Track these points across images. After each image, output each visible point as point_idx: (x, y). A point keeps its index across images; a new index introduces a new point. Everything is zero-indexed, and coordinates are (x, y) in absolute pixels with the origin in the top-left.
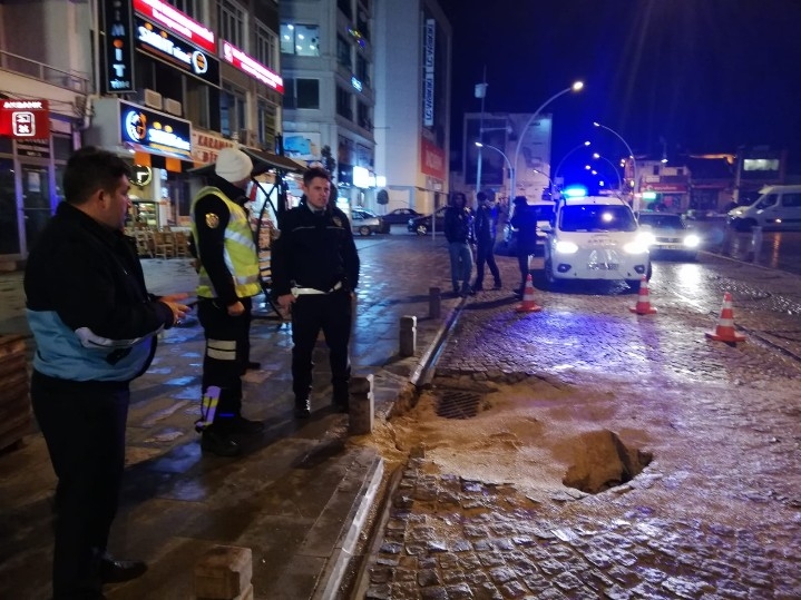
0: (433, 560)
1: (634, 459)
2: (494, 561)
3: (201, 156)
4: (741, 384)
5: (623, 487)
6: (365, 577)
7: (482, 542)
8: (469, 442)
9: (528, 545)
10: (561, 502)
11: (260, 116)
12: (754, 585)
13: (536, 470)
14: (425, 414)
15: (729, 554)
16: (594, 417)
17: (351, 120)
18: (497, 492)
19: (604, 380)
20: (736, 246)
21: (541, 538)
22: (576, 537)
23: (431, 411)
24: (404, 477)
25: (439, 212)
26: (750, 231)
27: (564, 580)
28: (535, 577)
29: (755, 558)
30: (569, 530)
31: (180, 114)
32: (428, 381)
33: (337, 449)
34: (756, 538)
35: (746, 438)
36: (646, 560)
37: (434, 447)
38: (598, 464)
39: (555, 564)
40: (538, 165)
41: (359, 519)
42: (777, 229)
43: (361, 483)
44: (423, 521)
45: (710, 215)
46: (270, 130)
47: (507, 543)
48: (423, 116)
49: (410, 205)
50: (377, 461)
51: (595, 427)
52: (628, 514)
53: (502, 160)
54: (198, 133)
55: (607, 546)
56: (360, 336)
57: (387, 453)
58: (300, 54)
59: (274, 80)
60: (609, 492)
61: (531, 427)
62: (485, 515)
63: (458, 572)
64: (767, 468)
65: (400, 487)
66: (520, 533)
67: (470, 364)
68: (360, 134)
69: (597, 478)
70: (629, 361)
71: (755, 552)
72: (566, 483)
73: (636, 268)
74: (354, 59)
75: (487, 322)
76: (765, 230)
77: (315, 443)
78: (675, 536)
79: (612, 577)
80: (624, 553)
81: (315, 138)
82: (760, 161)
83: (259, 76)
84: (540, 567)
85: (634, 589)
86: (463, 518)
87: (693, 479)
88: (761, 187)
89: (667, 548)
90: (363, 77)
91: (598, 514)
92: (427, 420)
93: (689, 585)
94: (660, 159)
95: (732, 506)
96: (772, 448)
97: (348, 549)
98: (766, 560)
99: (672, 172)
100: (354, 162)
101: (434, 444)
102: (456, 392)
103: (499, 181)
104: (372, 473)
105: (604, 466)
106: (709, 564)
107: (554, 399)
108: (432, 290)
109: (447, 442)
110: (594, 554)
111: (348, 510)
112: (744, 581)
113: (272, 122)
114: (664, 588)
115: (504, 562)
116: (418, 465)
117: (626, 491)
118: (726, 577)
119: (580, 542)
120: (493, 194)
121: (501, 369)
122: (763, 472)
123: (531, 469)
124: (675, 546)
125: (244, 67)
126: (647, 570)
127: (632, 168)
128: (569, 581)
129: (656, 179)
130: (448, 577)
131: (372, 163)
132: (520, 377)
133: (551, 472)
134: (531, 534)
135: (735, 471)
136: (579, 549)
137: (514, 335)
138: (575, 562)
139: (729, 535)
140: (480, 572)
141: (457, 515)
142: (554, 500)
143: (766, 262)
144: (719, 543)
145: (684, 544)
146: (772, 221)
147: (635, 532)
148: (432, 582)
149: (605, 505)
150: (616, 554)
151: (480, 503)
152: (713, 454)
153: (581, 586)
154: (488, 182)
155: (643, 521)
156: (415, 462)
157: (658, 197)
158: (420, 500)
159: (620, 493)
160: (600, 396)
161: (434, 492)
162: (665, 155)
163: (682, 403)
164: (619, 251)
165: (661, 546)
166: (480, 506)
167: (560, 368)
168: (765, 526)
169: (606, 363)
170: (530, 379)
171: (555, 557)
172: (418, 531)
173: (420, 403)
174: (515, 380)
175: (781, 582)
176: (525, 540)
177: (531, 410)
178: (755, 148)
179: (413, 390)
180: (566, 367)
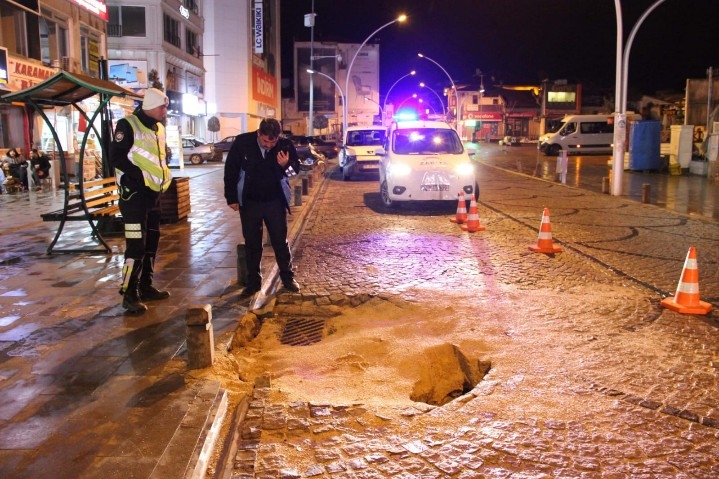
1: (474, 368)
3: (19, 84)
4: (562, 291)
5: (467, 395)
7: (335, 463)
8: (316, 367)
9: (380, 461)
10: (410, 417)
12: (585, 469)
13: (384, 388)
14: (268, 343)
15: (563, 445)
16: (437, 332)
17: (179, 47)
18: (347, 414)
19: (443, 296)
20: (546, 168)
21: (393, 453)
22: (426, 448)
23: (274, 339)
24: (250, 408)
26: (558, 155)
29: (584, 445)
30: (418, 442)
32: (270, 309)
33: (176, 384)
34: (583, 427)
35: (570, 338)
36: (490, 461)
37: (279, 376)
38: (441, 377)
40: (368, 93)
41: (205, 452)
42: (578, 153)
43: (205, 417)
44: (273, 450)
45: (522, 141)
46: (94, 58)
47: (359, 462)
48: (253, 44)
50: (221, 394)
51: (436, 342)
52: (472, 421)
53: (333, 87)
54: (16, 61)
55: (455, 453)
56: (195, 267)
57: (230, 385)
59: (98, 7)
60: (454, 402)
61: (376, 347)
62: (336, 437)
64: (588, 364)
65: (246, 419)
66: (372, 451)
67: (312, 289)
68: (189, 61)
69: (441, 392)
70: (465, 277)
71: (584, 439)
72: (414, 398)
73: (465, 188)
75: (327, 246)
76: (570, 155)
77: (153, 379)
78: (516, 435)
80: (472, 457)
81: (141, 66)
82: (561, 93)
86: (314, 443)
87: (527, 381)
88: (563, 116)
89: (509, 447)
90: (191, 5)
91: (446, 424)
92: (269, 349)
93: (531, 478)
94: (478, 89)
95: (562, 401)
96: (592, 345)
98: (592, 446)
99: (489, 101)
100: (183, 89)
101: (278, 372)
102: (299, 318)
103: (332, 108)
104: (216, 407)
105: (447, 378)
106: (546, 457)
107: (397, 318)
109: (292, 369)
110: (444, 462)
111: (193, 445)
112: (577, 467)
116: (264, 394)
117: (469, 399)
118: (561, 466)
119: (430, 452)
120: (327, 120)
121: (343, 293)
122: (585, 368)
123: (379, 388)
124: (516, 444)
126: (492, 470)
127: (454, 97)
129: (475, 108)
131: (202, 91)
132: (363, 298)
133: (398, 389)
134: (382, 451)
135: (563, 369)
136: (430, 459)
137: (355, 258)
138: (426, 471)
139: (561, 428)
141: (308, 441)
142: (404, 415)
143: (570, 183)
144: (553, 436)
145: (523, 441)
146: (575, 146)
147: (479, 436)
149: (452, 414)
150: (464, 458)
151: (330, 426)
152: (543, 356)
154: (321, 109)
155: (487, 424)
156: (260, 392)
157: (478, 125)
158: (267, 429)
159: (464, 402)
160: (440, 312)
161: (283, 421)
162: (482, 86)
163: (514, 312)
164: (446, 173)
165: (504, 446)
166: (330, 430)
167: (402, 287)
168: (590, 415)
169: (443, 279)
170: (373, 300)
171: (407, 470)
172: (268, 460)
173: (262, 332)
174: (359, 302)
175: (606, 463)
176: (377, 457)
177: (375, 330)
178: (555, 82)
179: (254, 319)
180: (407, 285)
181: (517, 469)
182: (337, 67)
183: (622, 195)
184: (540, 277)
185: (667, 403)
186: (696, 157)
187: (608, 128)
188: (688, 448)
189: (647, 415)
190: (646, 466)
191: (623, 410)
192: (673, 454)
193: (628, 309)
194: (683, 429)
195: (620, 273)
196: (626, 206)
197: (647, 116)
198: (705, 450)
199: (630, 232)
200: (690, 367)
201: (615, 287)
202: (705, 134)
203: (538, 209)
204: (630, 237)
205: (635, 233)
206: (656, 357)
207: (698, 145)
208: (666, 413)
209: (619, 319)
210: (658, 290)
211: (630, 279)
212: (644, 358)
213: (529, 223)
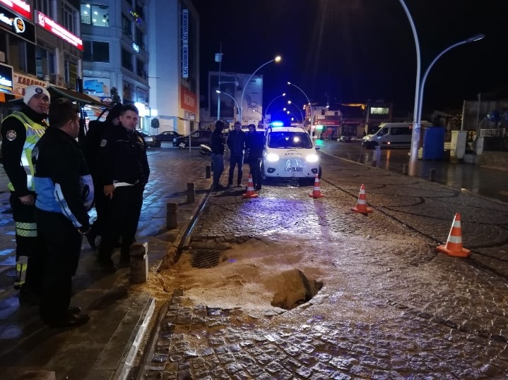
0: (188, 363)
1: (312, 286)
2: (228, 359)
3: (20, 91)
4: (371, 238)
5: (307, 304)
7: (221, 347)
8: (213, 282)
9: (250, 346)
10: (270, 317)
11: (66, 65)
12: (380, 357)
13: (255, 297)
14: (184, 266)
15: (366, 340)
16: (289, 262)
17: (132, 70)
18: (230, 314)
19: (294, 238)
20: (367, 157)
21: (258, 341)
22: (279, 338)
23: (188, 264)
25: (193, 134)
26: (375, 149)
27: (272, 367)
28: (254, 367)
29: (380, 341)
30: (274, 335)
31: (4, 61)
32: (186, 244)
33: (122, 294)
34: (380, 329)
35: (374, 269)
36: (319, 349)
37: (190, 289)
38: (292, 290)
39: (266, 357)
40: (255, 107)
41: (137, 341)
42: (389, 148)
43: (139, 317)
44: (182, 338)
45: (353, 139)
46: (74, 75)
47: (237, 347)
48: (182, 72)
49: (174, 129)
50: (151, 300)
51: (290, 268)
52: (309, 321)
53: (233, 102)
54: (18, 75)
55: (297, 342)
57: (157, 294)
58: (95, 25)
59: (76, 41)
60: (298, 308)
61: (252, 270)
62: (223, 330)
63: (204, 370)
64: (385, 287)
65: (166, 317)
66: (244, 339)
67: (214, 232)
68: (139, 81)
69: (291, 299)
70: (309, 227)
71: (380, 337)
72: (273, 304)
73: (313, 170)
74: (133, 31)
75: (225, 205)
76: (382, 148)
77: (106, 291)
78: (336, 332)
79: (301, 361)
80: (307, 345)
81: (107, 82)
82: (379, 108)
83: (64, 38)
84: (257, 360)
85: (314, 368)
86: (208, 334)
87: (345, 296)
88: (380, 123)
89: (332, 339)
90: (140, 44)
91: (292, 322)
92: (185, 270)
93: (345, 361)
94: (325, 105)
95: (367, 310)
96: (388, 274)
97: (129, 362)
98: (386, 341)
99: (332, 113)
100: (135, 99)
101: (189, 286)
102: (204, 251)
103: (232, 116)
104: (147, 309)
105: (295, 292)
106: (355, 347)
107: (266, 252)
108: (188, 184)
109: (198, 284)
110: (290, 348)
111: (130, 336)
112: (375, 355)
113: (75, 70)
114: (331, 364)
115: (234, 359)
116: (179, 301)
117: (308, 306)
118: (365, 354)
119: (281, 341)
120: (228, 124)
121: (233, 235)
122: (383, 289)
123: (252, 297)
124: (336, 338)
125: (53, 30)
126: (321, 355)
127: (310, 110)
128: (275, 367)
129: (322, 117)
130: (198, 374)
131: (147, 100)
132: (245, 239)
133: (264, 298)
134: (251, 339)
135: (369, 289)
136: (281, 346)
137: (241, 212)
138: (278, 354)
139: (365, 328)
140: (219, 368)
141: (204, 332)
142: (266, 316)
143: (382, 167)
144: (361, 334)
145: (341, 336)
146: (386, 143)
147: (314, 331)
148: (188, 379)
149: (296, 316)
150: (303, 346)
151: (219, 322)
152: (356, 280)
153: (282, 369)
154: (225, 116)
155: (318, 324)
156: (177, 299)
157: (324, 127)
158: (179, 324)
159: (305, 308)
160: (292, 249)
161: (189, 318)
162: (328, 104)
163: (339, 250)
164: (303, 160)
165: (329, 339)
166: (219, 325)
167: (270, 232)
168: (385, 321)
169: (295, 228)
170: (251, 240)
171: (266, 353)
172: (178, 345)
173: (180, 260)
174: (242, 241)
175: (394, 354)
176: (248, 344)
177: (252, 259)
178: (377, 101)
179: (176, 251)
180: (273, 231)
181: (336, 355)
182: (236, 89)
183: (416, 176)
184: (357, 228)
185: (436, 315)
186: (468, 151)
187: (408, 131)
188: (449, 346)
189: (423, 322)
190: (420, 356)
191: (407, 319)
192: (438, 349)
193: (414, 251)
194: (446, 333)
195: (410, 228)
196: (418, 183)
197: (437, 124)
198: (460, 347)
199: (419, 200)
200: (453, 292)
201: (406, 237)
202: (475, 137)
203: (358, 184)
204: (419, 204)
205: (423, 201)
206: (432, 284)
207: (470, 144)
208: (435, 322)
209: (408, 258)
210: (435, 240)
211: (416, 231)
212: (423, 284)
213: (352, 193)
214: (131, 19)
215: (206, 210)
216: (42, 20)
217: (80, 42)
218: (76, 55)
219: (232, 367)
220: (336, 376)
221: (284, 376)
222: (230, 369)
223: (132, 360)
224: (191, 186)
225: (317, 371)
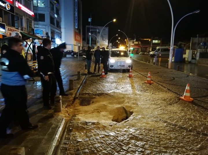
0: (78, 144)
1: (129, 113)
2: (94, 142)
3: (9, 34)
4: (153, 94)
6: (59, 151)
7: (91, 138)
8: (88, 112)
9: (103, 137)
10: (111, 126)
11: (27, 23)
12: (156, 142)
14: (76, 105)
15: (151, 135)
16: (119, 103)
17: (55, 25)
18: (95, 124)
19: (121, 94)
21: (107, 135)
23: (78, 104)
25: (80, 51)
26: (154, 57)
27: (112, 145)
28: (105, 145)
30: (113, 133)
31: (2, 21)
32: (77, 96)
33: (51, 116)
34: (156, 130)
35: (154, 106)
36: (131, 138)
38: (120, 115)
39: (110, 142)
40: (105, 40)
41: (58, 135)
42: (160, 57)
43: (58, 125)
44: (76, 134)
45: (145, 53)
46: (30, 27)
47: (98, 137)
48: (75, 26)
49: (72, 49)
50: (63, 119)
51: (119, 106)
52: (127, 127)
53: (96, 38)
54: (8, 27)
55: (123, 136)
57: (66, 116)
58: (39, 6)
59: (31, 13)
60: (123, 122)
61: (104, 107)
62: (92, 131)
63: (85, 147)
64: (158, 114)
65: (69, 126)
66: (101, 135)
67: (88, 91)
68: (57, 30)
69: (120, 119)
70: (127, 89)
71: (156, 134)
72: (113, 120)
73: (129, 66)
74: (55, 9)
75: (93, 80)
76: (157, 57)
77: (45, 115)
78: (138, 132)
79: (124, 143)
80: (127, 137)
81: (44, 30)
82: (156, 41)
83: (26, 12)
84: (106, 143)
85: (129, 146)
86: (86, 132)
87: (142, 117)
88: (156, 47)
89: (137, 135)
90: (58, 14)
91: (120, 128)
92: (77, 107)
93: (142, 143)
94: (134, 40)
95: (151, 123)
96: (159, 109)
97: (54, 144)
98: (159, 135)
99: (137, 43)
100: (56, 37)
101: (79, 113)
102: (85, 99)
103: (96, 44)
104: (61, 122)
105: (122, 115)
106: (146, 138)
107: (110, 99)
108: (78, 72)
109: (82, 112)
110: (119, 138)
111: (54, 133)
112: (154, 141)
113: (31, 25)
114: (136, 145)
115: (97, 143)
116: (74, 119)
117: (127, 121)
118: (150, 141)
119: (116, 135)
120: (94, 47)
121: (96, 93)
123: (104, 118)
124: (138, 134)
125: (22, 9)
126: (132, 141)
127: (128, 42)
128: (113, 146)
129: (133, 44)
130: (82, 148)
131: (61, 38)
132: (101, 94)
133: (109, 118)
134: (104, 134)
135: (152, 114)
136: (116, 137)
137: (100, 84)
138: (115, 140)
139: (150, 130)
140: (91, 146)
141: (85, 131)
142: (110, 125)
143: (157, 65)
144: (148, 132)
145: (140, 133)
146: (159, 55)
147: (129, 131)
148: (78, 150)
149: (122, 125)
150: (125, 137)
151: (91, 128)
152: (147, 111)
153: (116, 147)
154: (93, 44)
155: (131, 128)
156: (73, 118)
157: (134, 49)
158: (75, 128)
159: (125, 122)
160: (120, 98)
161: (79, 126)
162: (135, 39)
163: (140, 99)
164: (125, 62)
165: (135, 134)
166: (91, 129)
167: (111, 91)
168: (158, 127)
169: (122, 90)
170: (104, 94)
171: (110, 140)
172: (74, 137)
173: (75, 102)
175: (162, 140)
177: (104, 102)
178: (155, 38)
179: (73, 99)
180: (113, 91)
181: (138, 141)
182: (97, 33)
183: (171, 68)
184: (147, 90)
185: (179, 125)
186: (193, 58)
187: (168, 50)
188: (184, 137)
189: (174, 128)
190: (172, 142)
191: (167, 126)
192: (180, 139)
193: (170, 99)
194: (183, 132)
195: (169, 90)
196: (172, 71)
197: (180, 47)
198: (189, 138)
199: (172, 78)
200: (186, 115)
201: (167, 93)
202: (196, 52)
203: (148, 72)
204: (172, 80)
205: (174, 79)
206: (177, 113)
207: (194, 55)
208: (179, 128)
209: (168, 102)
210: (179, 95)
211: (171, 91)
212: (174, 113)
213: (145, 76)
214: (54, 4)
215: (85, 82)
216: (17, 4)
217: (33, 14)
218: (31, 19)
219: (96, 146)
220: (138, 149)
221: (117, 149)
222: (95, 147)
223: (56, 143)
224: (79, 72)
225: (130, 147)
